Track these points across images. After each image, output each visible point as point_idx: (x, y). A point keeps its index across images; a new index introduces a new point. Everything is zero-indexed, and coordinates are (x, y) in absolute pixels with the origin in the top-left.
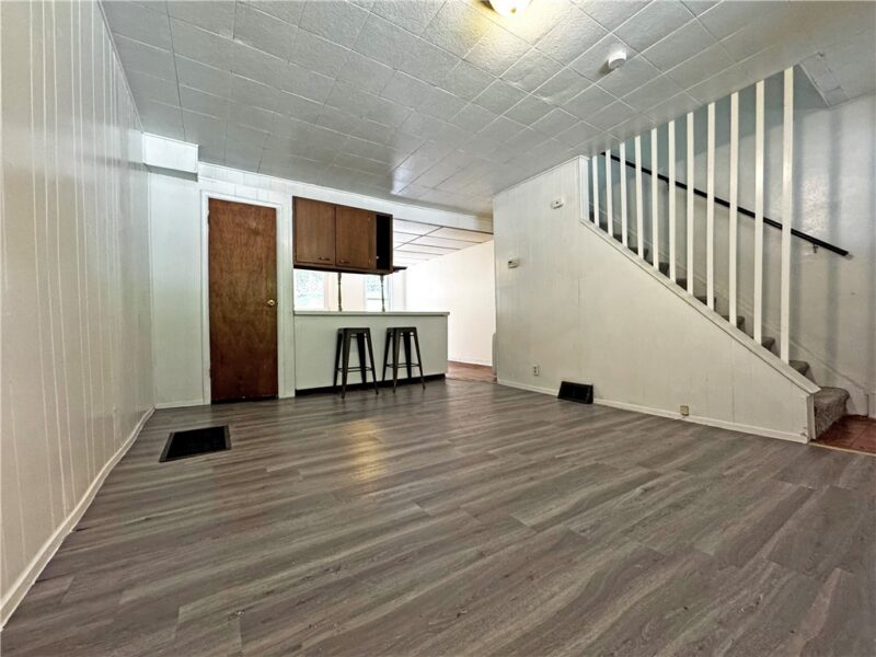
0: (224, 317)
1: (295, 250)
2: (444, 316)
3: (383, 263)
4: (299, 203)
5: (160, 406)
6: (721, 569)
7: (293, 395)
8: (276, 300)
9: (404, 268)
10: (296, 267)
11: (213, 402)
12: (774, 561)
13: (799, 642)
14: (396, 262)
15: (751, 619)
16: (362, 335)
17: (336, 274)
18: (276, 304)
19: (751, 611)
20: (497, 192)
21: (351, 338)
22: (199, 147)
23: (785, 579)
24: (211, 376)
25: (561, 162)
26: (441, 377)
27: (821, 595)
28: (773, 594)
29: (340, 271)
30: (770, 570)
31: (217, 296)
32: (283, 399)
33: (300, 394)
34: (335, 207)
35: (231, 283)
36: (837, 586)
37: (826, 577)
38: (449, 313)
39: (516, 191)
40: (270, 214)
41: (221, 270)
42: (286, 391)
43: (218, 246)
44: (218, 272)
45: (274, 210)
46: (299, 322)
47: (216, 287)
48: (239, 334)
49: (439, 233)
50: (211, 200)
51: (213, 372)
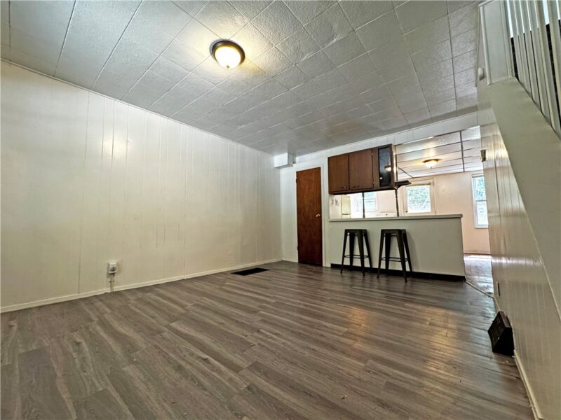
0: (301, 223)
2: (459, 217)
4: (331, 160)
6: (111, 368)
7: (330, 266)
8: (321, 214)
10: (330, 194)
11: (299, 261)
12: (102, 391)
13: (59, 374)
15: (78, 366)
16: (363, 234)
17: (361, 194)
18: (321, 216)
19: (82, 367)
21: (356, 236)
22: (288, 154)
23: (88, 388)
24: (298, 250)
26: (461, 279)
27: (69, 396)
28: (84, 379)
29: (363, 192)
30: (98, 385)
31: (299, 214)
32: (325, 267)
33: (334, 266)
34: (348, 155)
35: (304, 208)
36: (67, 408)
37: (75, 407)
38: (462, 215)
40: (317, 171)
41: (301, 203)
42: (327, 263)
43: (299, 191)
44: (299, 203)
46: (331, 225)
47: (299, 210)
50: (297, 173)
51: (299, 248)
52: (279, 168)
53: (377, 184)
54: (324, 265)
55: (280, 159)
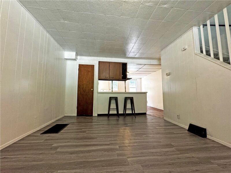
0: (81, 93)
1: (99, 76)
2: (145, 93)
3: (124, 77)
4: (100, 63)
5: (66, 115)
7: (97, 115)
8: (93, 89)
9: (131, 78)
10: (99, 80)
11: (78, 115)
14: (128, 77)
18: (93, 90)
20: (162, 50)
22: (76, 53)
24: (77, 108)
25: (184, 32)
26: (145, 114)
29: (112, 80)
31: (79, 88)
32: (94, 116)
33: (99, 115)
34: (109, 63)
35: (83, 85)
38: (147, 92)
39: (168, 48)
40: (93, 67)
41: (81, 82)
42: (95, 114)
43: (80, 76)
44: (80, 82)
45: (94, 65)
46: (99, 95)
47: (79, 86)
48: (84, 98)
49: (145, 67)
50: (79, 65)
51: (78, 108)
52: (66, 59)
53: (121, 78)
54: (93, 115)
55: (69, 54)
